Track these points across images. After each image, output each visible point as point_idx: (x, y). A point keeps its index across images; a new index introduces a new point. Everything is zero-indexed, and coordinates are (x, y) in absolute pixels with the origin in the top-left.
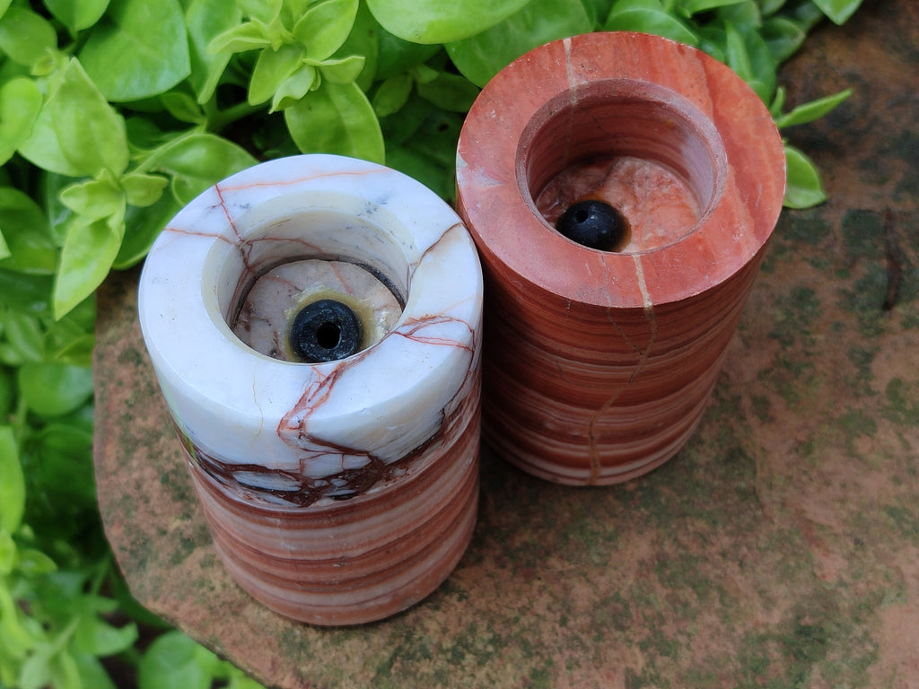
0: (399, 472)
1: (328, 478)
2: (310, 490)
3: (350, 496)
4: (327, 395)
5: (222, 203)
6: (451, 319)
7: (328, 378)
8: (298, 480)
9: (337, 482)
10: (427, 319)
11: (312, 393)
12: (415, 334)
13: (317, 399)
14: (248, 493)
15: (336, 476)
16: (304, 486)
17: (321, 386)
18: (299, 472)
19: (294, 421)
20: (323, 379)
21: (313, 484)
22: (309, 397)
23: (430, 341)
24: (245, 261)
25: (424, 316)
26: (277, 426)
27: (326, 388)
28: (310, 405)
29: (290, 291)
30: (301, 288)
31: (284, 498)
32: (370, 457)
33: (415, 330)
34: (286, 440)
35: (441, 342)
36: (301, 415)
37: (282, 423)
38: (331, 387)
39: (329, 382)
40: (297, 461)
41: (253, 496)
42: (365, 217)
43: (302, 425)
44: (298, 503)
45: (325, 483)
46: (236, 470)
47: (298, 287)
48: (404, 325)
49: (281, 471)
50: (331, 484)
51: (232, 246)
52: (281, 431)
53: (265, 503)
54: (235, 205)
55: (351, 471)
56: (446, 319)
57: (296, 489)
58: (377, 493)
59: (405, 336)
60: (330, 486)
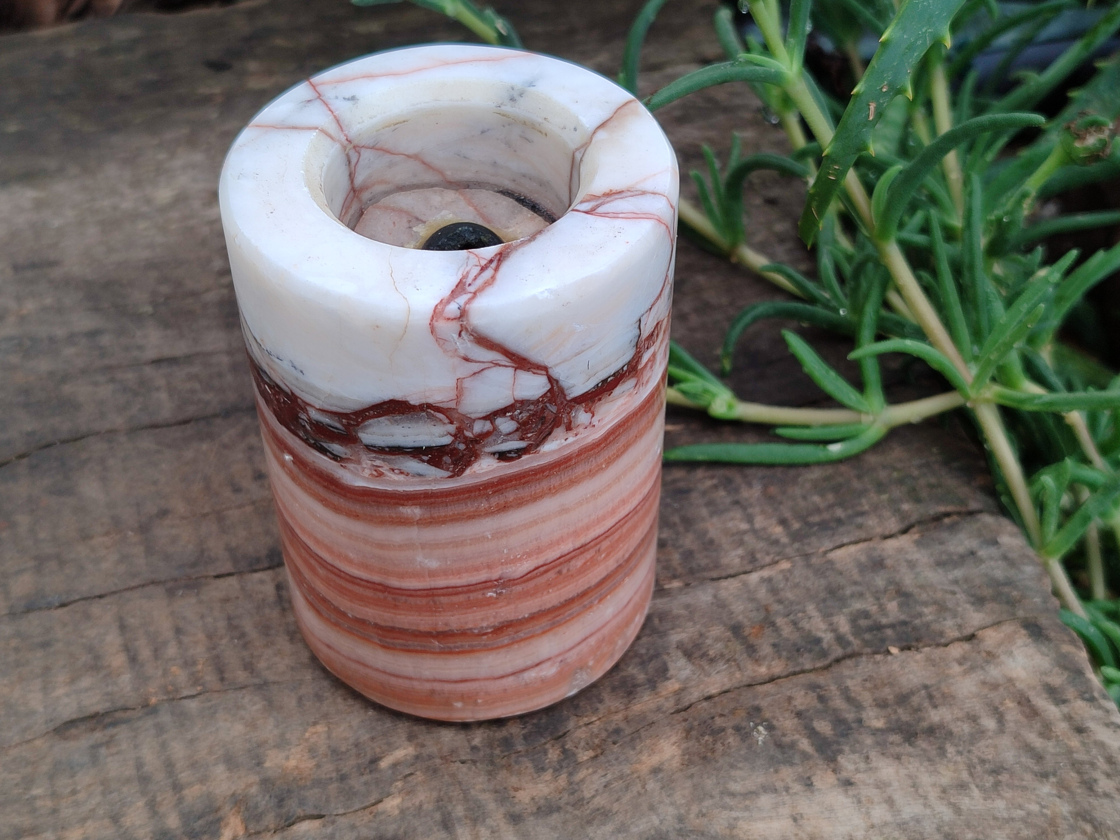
0: (582, 417)
1: (492, 416)
2: (467, 441)
3: (520, 452)
4: (493, 278)
5: (319, 96)
6: (644, 193)
7: (491, 261)
8: (451, 423)
9: (506, 425)
10: (610, 195)
11: (472, 276)
12: (600, 210)
13: (480, 282)
14: (378, 463)
15: (502, 412)
16: (458, 435)
17: (483, 269)
18: (452, 405)
19: (453, 308)
20: (483, 263)
21: (471, 428)
22: (469, 280)
23: (621, 215)
24: (351, 177)
25: (607, 191)
26: (430, 316)
27: (488, 273)
28: (472, 289)
29: (409, 221)
30: (424, 219)
31: (429, 462)
32: (550, 379)
33: (598, 206)
34: (440, 340)
35: (635, 216)
36: (462, 300)
37: (437, 313)
38: (496, 269)
39: (494, 265)
40: (453, 383)
41: (385, 469)
42: (508, 108)
43: (463, 314)
44: (447, 469)
45: (487, 426)
46: (363, 420)
47: (421, 217)
48: (582, 202)
49: (429, 406)
50: (495, 429)
51: (337, 146)
52: (436, 324)
53: (401, 478)
54: (337, 98)
55: (521, 404)
56: (637, 193)
57: (447, 440)
58: (554, 452)
59: (586, 212)
60: (494, 431)
